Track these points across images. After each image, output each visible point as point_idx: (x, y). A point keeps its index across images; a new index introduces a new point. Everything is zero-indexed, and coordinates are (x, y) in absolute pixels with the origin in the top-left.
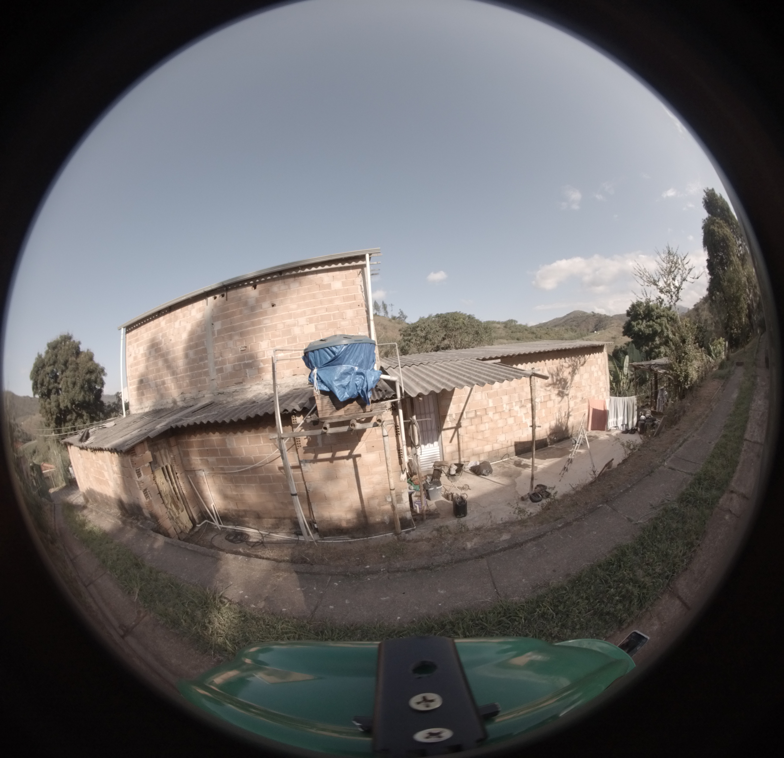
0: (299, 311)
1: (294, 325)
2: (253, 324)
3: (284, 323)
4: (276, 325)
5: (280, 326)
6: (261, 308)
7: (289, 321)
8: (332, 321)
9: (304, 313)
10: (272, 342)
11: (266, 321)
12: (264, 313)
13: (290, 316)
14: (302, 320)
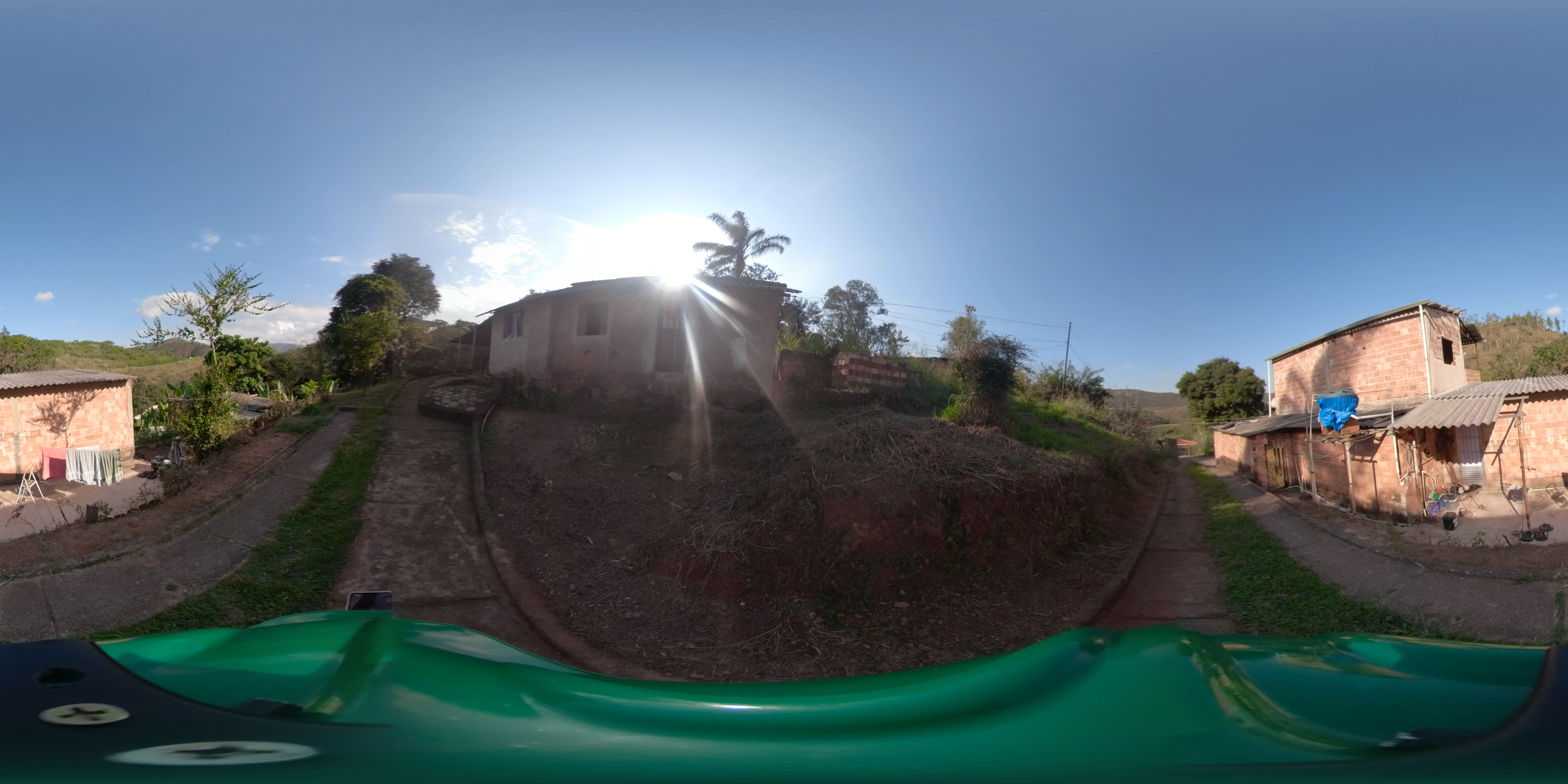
0: (1381, 353)
1: (1378, 363)
2: (1353, 362)
3: (1371, 362)
4: (1366, 363)
5: (1369, 364)
6: (1357, 351)
7: (1374, 360)
8: (1402, 360)
9: (1383, 355)
10: (1365, 375)
11: (1361, 360)
12: (1358, 355)
13: (1375, 357)
14: (1383, 359)
